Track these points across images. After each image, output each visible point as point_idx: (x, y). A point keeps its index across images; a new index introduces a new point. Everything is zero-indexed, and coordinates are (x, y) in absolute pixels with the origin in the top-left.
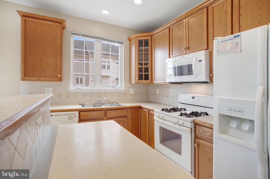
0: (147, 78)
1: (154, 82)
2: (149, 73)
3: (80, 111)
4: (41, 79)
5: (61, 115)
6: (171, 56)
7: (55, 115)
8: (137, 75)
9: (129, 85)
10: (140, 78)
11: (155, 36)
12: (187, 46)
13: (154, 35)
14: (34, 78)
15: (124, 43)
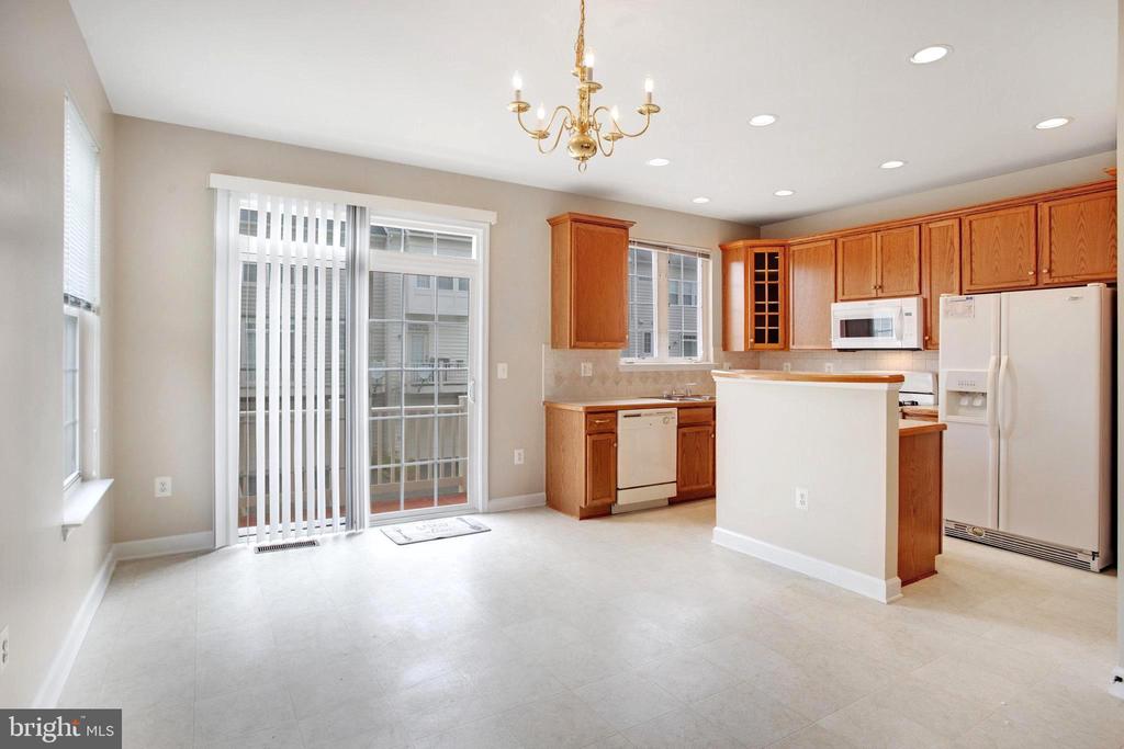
0: (774, 337)
1: (791, 346)
2: (780, 328)
3: (680, 407)
4: (600, 345)
5: (651, 415)
6: (840, 296)
7: (646, 415)
8: (751, 333)
9: (722, 353)
10: (759, 337)
11: (792, 248)
12: (879, 283)
13: (790, 245)
14: (590, 344)
15: (711, 255)
